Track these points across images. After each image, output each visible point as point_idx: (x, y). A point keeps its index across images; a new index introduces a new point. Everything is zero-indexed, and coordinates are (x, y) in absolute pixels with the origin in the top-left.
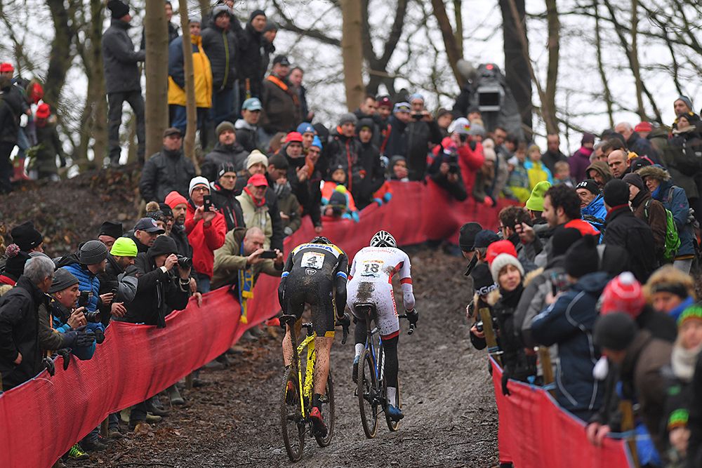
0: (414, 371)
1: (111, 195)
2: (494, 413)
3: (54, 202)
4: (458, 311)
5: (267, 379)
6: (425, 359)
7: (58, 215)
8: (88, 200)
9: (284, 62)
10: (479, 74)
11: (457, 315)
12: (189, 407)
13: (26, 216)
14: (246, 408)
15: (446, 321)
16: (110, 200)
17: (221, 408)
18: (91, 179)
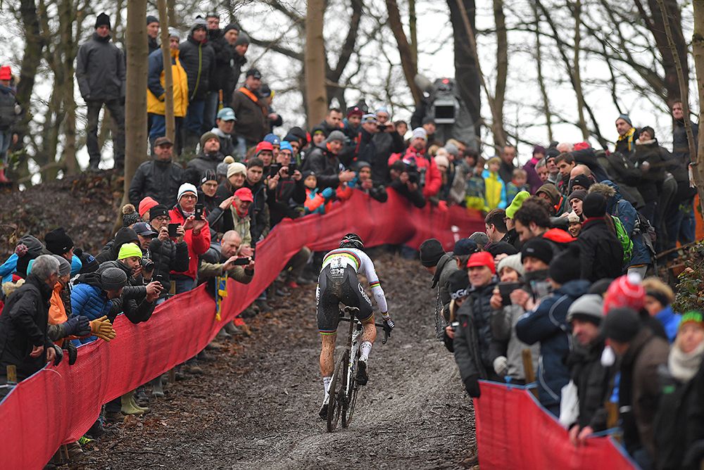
0: (382, 368)
1: (91, 199)
2: (460, 408)
3: (38, 204)
4: (420, 312)
5: (245, 374)
6: (392, 357)
7: (41, 216)
8: (69, 203)
9: (257, 76)
10: (436, 87)
11: (419, 316)
12: (173, 399)
13: (12, 216)
14: (226, 401)
15: (408, 321)
16: (90, 203)
17: (203, 400)
18: (72, 182)
